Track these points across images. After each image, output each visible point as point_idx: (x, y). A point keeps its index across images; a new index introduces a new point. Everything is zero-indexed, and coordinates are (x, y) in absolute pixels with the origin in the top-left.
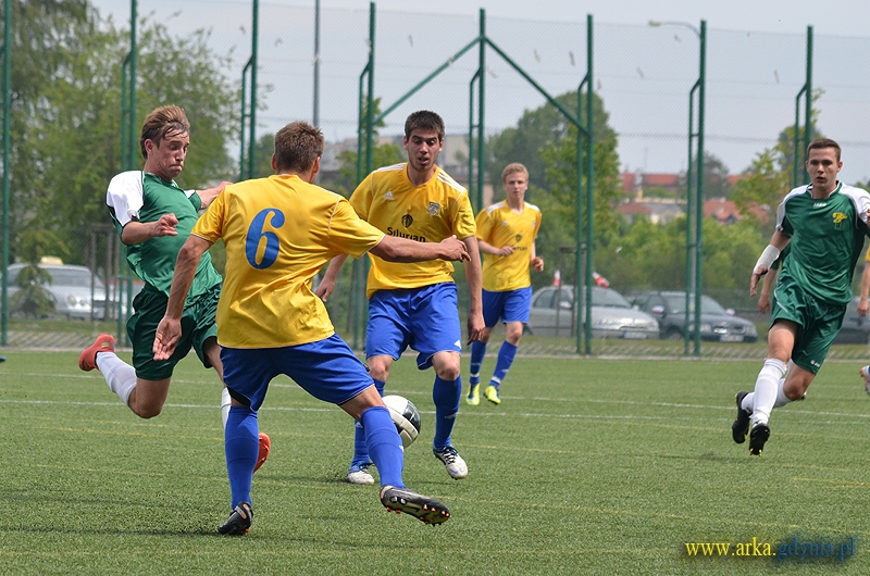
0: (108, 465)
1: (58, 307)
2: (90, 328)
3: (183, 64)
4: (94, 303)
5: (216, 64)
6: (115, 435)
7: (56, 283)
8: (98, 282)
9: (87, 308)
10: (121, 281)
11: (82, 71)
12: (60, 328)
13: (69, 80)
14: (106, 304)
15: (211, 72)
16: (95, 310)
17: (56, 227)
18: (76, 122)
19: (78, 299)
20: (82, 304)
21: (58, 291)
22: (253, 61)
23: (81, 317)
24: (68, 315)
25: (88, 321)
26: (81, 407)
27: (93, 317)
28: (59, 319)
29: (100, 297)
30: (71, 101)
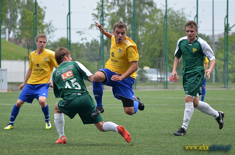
0: (167, 121)
1: (149, 79)
2: (157, 85)
3: (178, 17)
4: (158, 78)
5: (187, 17)
6: (168, 113)
7: (148, 73)
8: (159, 73)
9: (156, 79)
10: (165, 72)
11: (152, 20)
12: (149, 84)
13: (149, 22)
14: (161, 78)
15: (185, 18)
16: (158, 80)
17: (147, 59)
18: (151, 33)
19: (154, 77)
20: (155, 78)
21: (149, 75)
22: (197, 16)
23: (154, 82)
24: (151, 81)
25: (156, 83)
26: (158, 106)
27: (157, 81)
28: (149, 82)
29: (159, 76)
30: (150, 27)
